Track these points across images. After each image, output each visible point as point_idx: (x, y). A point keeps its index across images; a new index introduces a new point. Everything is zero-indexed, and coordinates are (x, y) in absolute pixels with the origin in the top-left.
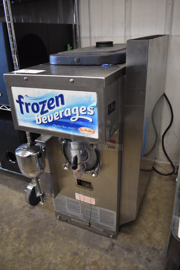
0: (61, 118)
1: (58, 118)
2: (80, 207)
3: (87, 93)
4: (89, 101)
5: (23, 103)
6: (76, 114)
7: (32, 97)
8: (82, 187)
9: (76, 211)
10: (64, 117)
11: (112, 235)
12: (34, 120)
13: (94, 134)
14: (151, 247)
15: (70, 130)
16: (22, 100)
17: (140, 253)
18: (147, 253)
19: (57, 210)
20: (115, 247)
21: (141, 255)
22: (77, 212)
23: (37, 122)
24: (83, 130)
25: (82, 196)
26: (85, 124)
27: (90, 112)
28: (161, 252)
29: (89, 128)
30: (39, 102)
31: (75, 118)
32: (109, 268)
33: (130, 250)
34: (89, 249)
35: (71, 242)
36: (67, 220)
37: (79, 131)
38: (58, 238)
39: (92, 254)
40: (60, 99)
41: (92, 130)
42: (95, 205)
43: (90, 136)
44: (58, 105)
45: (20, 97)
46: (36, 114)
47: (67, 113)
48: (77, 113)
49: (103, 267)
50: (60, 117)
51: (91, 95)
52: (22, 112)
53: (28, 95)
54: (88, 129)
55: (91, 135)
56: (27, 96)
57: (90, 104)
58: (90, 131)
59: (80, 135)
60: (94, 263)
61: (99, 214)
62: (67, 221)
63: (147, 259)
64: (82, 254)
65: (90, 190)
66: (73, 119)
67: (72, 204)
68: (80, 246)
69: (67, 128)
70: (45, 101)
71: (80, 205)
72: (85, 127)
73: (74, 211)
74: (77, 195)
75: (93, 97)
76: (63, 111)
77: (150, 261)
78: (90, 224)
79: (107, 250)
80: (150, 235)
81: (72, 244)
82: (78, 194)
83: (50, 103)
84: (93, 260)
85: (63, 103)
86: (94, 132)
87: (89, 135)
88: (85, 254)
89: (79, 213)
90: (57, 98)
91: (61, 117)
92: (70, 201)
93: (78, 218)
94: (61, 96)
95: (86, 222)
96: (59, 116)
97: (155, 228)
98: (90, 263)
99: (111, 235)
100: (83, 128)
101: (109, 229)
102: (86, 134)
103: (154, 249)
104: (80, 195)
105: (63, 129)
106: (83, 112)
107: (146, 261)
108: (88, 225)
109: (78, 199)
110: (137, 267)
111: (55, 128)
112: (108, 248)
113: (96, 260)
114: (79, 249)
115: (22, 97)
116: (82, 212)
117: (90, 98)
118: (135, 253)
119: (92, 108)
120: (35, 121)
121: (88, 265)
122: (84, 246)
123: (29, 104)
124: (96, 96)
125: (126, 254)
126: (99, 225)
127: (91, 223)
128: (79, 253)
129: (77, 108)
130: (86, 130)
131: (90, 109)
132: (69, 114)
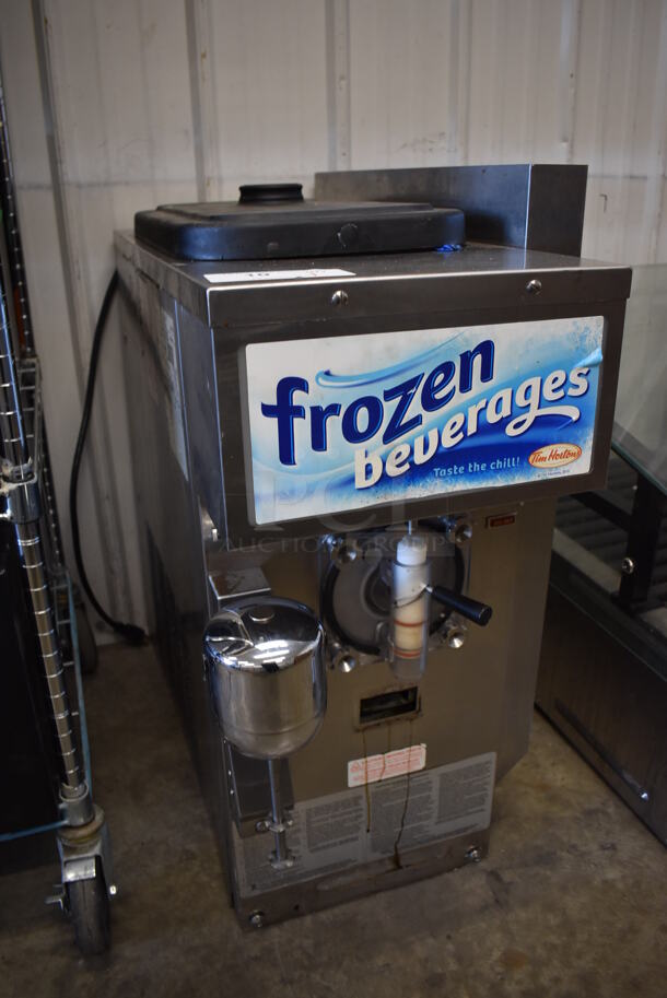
0: (472, 436)
1: (461, 435)
2: (364, 813)
3: (575, 323)
4: (577, 348)
5: (299, 412)
6: (529, 405)
7: (356, 373)
8: (378, 725)
9: (341, 843)
10: (484, 428)
11: (476, 849)
12: (344, 476)
13: (579, 461)
14: (578, 815)
15: (497, 471)
16: (298, 398)
17: (574, 847)
18: (588, 834)
19: (254, 887)
20: (507, 876)
21: (584, 849)
22: (347, 841)
23: (361, 482)
24: (544, 459)
25: (375, 762)
26: (553, 432)
27: (577, 386)
28: (611, 810)
29: (568, 443)
30: (385, 392)
31: (524, 421)
32: (554, 939)
33: (546, 859)
34: (449, 937)
35: (380, 961)
36: (297, 908)
37: (532, 466)
38: (325, 983)
39: (475, 944)
40: (478, 361)
41: (573, 449)
42: (424, 769)
43: (564, 472)
44: (465, 385)
45: (288, 386)
46: (360, 447)
47: (498, 410)
48: (534, 400)
49: (540, 951)
50: (465, 433)
51: (587, 329)
52: (286, 455)
53: (332, 372)
54: (561, 448)
55: (566, 468)
56: (327, 373)
57: (580, 359)
58: (567, 454)
59: (534, 478)
60: (510, 960)
61: (435, 794)
62: (296, 912)
63: (603, 848)
64: (453, 966)
65: (407, 719)
66: (516, 426)
67: (330, 821)
68: (420, 951)
69: (488, 467)
70: (413, 383)
71: (363, 804)
72: (553, 443)
73: (335, 844)
74: (356, 769)
75: (592, 335)
76: (482, 404)
77: (613, 847)
78: (396, 860)
79: (497, 901)
80: (544, 787)
81: (388, 965)
82: (360, 762)
83: (436, 383)
84: (496, 954)
85: (487, 374)
86: (579, 454)
87: (562, 469)
88: (459, 959)
89: (356, 839)
90: (466, 359)
91: (472, 429)
92: (318, 810)
93: (350, 865)
94: (486, 349)
95: (381, 861)
96: (464, 429)
97: (538, 766)
98: (499, 969)
99: (472, 850)
100: (545, 451)
101: (469, 832)
102: (551, 469)
103: (589, 813)
104: (369, 759)
105: (473, 475)
106: (553, 391)
107: (606, 852)
108: (390, 866)
109: (358, 783)
110: (605, 882)
111: (438, 481)
112: (491, 893)
113: (502, 948)
114: (427, 960)
115: (301, 384)
116: (368, 831)
117: (582, 338)
118: (564, 854)
119: (585, 371)
120: (351, 480)
121: (502, 979)
122: (431, 941)
123: (333, 409)
124: (602, 327)
125: (548, 873)
126: (434, 838)
127: (400, 852)
128: (440, 970)
129: (535, 382)
130: (554, 456)
131: (580, 375)
132: (506, 411)
